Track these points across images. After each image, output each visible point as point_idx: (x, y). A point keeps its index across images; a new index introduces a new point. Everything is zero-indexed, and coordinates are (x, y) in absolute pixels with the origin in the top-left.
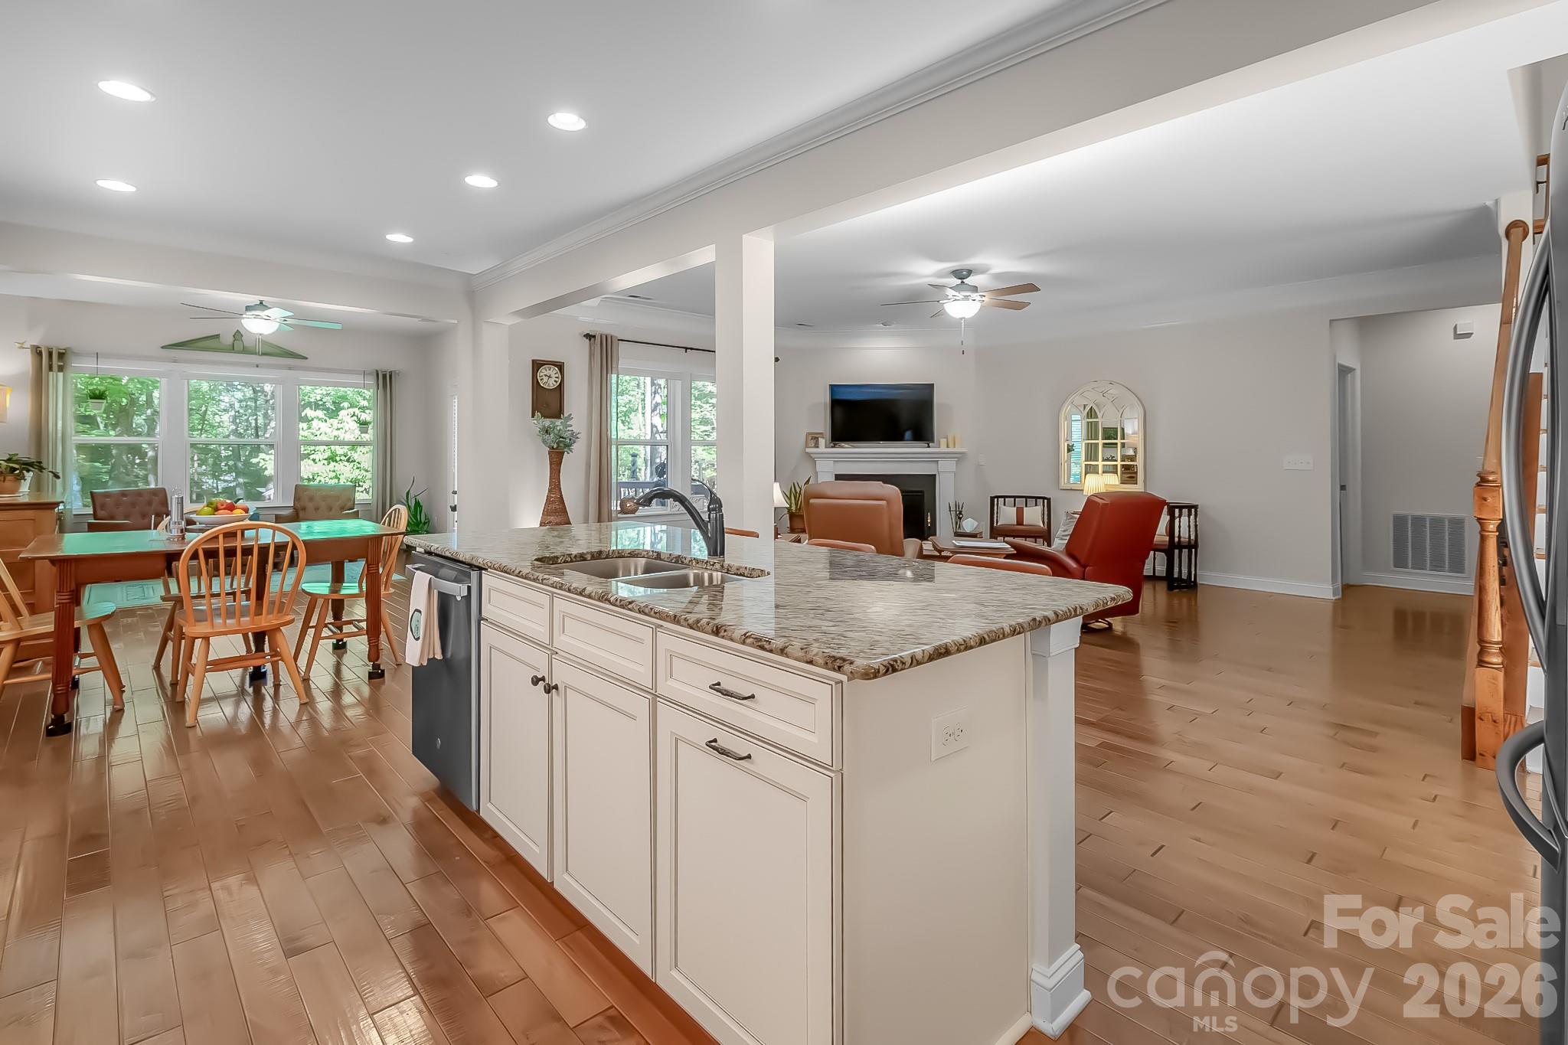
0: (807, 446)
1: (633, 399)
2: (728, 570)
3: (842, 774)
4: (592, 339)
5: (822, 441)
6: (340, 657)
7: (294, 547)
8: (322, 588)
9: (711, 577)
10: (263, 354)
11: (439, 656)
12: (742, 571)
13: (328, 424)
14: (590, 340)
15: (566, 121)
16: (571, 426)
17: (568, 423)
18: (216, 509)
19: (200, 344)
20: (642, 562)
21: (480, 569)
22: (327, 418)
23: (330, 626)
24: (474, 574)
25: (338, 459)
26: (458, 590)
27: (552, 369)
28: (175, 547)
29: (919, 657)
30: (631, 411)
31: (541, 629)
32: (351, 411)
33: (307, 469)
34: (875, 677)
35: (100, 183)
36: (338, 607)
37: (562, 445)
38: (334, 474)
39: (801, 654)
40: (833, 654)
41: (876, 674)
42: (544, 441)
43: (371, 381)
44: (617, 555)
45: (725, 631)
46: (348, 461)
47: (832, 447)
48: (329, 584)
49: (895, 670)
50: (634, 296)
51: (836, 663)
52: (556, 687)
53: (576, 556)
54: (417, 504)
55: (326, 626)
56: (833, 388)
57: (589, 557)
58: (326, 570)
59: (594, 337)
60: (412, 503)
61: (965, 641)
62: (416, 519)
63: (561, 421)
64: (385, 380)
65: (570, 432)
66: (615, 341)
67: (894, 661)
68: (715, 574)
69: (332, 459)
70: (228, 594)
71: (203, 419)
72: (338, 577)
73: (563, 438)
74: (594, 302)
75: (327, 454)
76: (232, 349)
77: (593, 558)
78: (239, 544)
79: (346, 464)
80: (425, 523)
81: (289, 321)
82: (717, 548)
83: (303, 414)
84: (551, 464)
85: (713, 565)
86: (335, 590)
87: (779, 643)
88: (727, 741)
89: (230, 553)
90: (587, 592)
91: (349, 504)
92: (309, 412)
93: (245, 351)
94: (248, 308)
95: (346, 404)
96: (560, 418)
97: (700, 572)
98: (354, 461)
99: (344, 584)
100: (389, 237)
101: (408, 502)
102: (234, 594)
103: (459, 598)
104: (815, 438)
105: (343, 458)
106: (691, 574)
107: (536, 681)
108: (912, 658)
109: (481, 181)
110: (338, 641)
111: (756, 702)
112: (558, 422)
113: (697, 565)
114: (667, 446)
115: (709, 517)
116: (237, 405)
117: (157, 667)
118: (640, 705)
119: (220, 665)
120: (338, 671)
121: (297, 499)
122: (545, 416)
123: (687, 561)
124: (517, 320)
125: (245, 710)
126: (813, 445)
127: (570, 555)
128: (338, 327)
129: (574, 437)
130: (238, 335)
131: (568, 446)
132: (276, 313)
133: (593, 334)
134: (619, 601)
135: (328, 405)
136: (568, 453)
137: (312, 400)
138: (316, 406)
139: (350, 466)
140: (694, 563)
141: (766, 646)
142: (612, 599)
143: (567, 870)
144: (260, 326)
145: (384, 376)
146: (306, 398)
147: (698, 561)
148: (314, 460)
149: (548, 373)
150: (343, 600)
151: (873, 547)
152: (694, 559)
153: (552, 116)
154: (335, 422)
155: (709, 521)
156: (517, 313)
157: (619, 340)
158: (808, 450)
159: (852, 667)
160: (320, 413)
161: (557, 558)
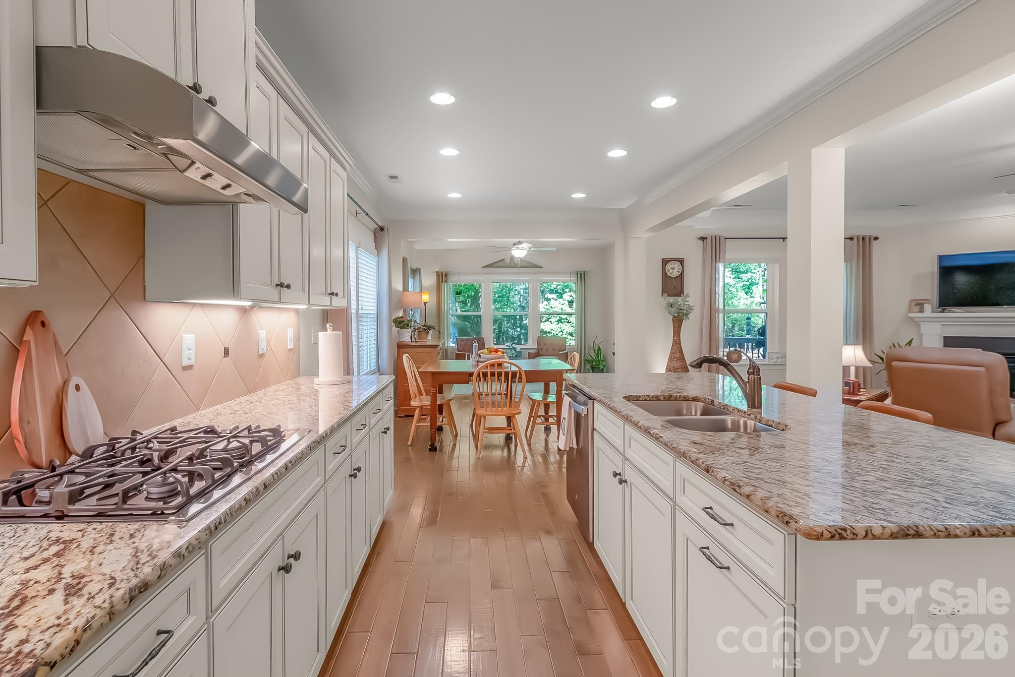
0: (910, 311)
1: (754, 275)
2: (760, 420)
3: (795, 608)
4: (705, 240)
5: (928, 308)
6: (548, 436)
7: (520, 373)
8: (538, 396)
9: (745, 424)
10: (521, 267)
11: (575, 447)
12: (770, 423)
13: (558, 302)
14: (703, 241)
15: (664, 102)
16: (688, 301)
17: (686, 300)
18: (491, 352)
19: (498, 264)
20: (700, 405)
21: (594, 399)
22: (557, 299)
23: (542, 417)
24: (590, 402)
25: (563, 321)
26: (583, 410)
27: (675, 264)
28: (471, 370)
29: (877, 531)
30: (752, 284)
31: (619, 443)
32: (569, 294)
33: (545, 326)
34: (818, 539)
35: (449, 195)
36: (547, 407)
37: (681, 314)
38: (560, 330)
39: (760, 503)
40: (785, 510)
41: (819, 537)
42: (670, 312)
43: (574, 278)
44: (683, 398)
45: (712, 472)
46: (568, 322)
47: (940, 312)
48: (542, 394)
49: (842, 538)
50: (737, 205)
51: (785, 519)
52: (626, 481)
53: (653, 397)
54: (599, 349)
55: (539, 417)
56: (941, 258)
57: (662, 398)
58: (541, 385)
59: (706, 238)
60: (596, 349)
61: (946, 529)
62: (598, 358)
63: (681, 298)
64: (582, 276)
65: (687, 306)
66: (722, 240)
67: (842, 529)
68: (749, 422)
69: (559, 321)
70: (498, 394)
71: (508, 300)
72: (547, 391)
73: (681, 310)
74: (705, 214)
75: (558, 318)
76: (509, 266)
77: (665, 399)
78: (503, 371)
79: (567, 324)
80: (603, 361)
81: (532, 249)
82: (754, 400)
83: (546, 297)
84: (674, 328)
85: (749, 415)
86: (545, 398)
87: (747, 490)
88: (715, 551)
89: (493, 374)
90: (639, 424)
91: (563, 349)
92: (549, 296)
93: (515, 266)
94: (514, 244)
95: (567, 290)
96: (681, 296)
97: (736, 418)
98: (571, 322)
99: (550, 395)
100: (573, 196)
101: (593, 347)
102: (501, 394)
103: (583, 415)
104: (920, 305)
105: (565, 321)
106: (729, 419)
107: (615, 474)
108: (867, 532)
109: (617, 153)
110: (547, 426)
111: (734, 529)
112: (679, 299)
113: (738, 413)
114: (766, 313)
115: (749, 379)
116: (522, 292)
117: (472, 426)
118: (666, 507)
119: (492, 430)
120: (546, 442)
121: (538, 344)
122: (669, 295)
123: (731, 409)
124: (651, 234)
125: (505, 453)
126: (918, 310)
127: (648, 396)
128: (555, 249)
129: (690, 308)
130: (512, 258)
131: (687, 315)
132: (525, 245)
133: (705, 237)
134: (655, 434)
135: (559, 291)
136: (686, 320)
137: (552, 288)
138: (552, 292)
139: (568, 325)
140: (736, 412)
141: (737, 490)
142: (651, 432)
143: (632, 599)
144: (520, 253)
145: (581, 274)
146: (549, 287)
147: (739, 410)
148: (551, 322)
149: (672, 266)
150: (549, 404)
151: (930, 415)
152: (736, 408)
153: (654, 101)
154: (561, 300)
155: (748, 382)
156: (650, 230)
157: (725, 238)
158: (911, 315)
159: (797, 525)
160: (554, 296)
161: (640, 397)
